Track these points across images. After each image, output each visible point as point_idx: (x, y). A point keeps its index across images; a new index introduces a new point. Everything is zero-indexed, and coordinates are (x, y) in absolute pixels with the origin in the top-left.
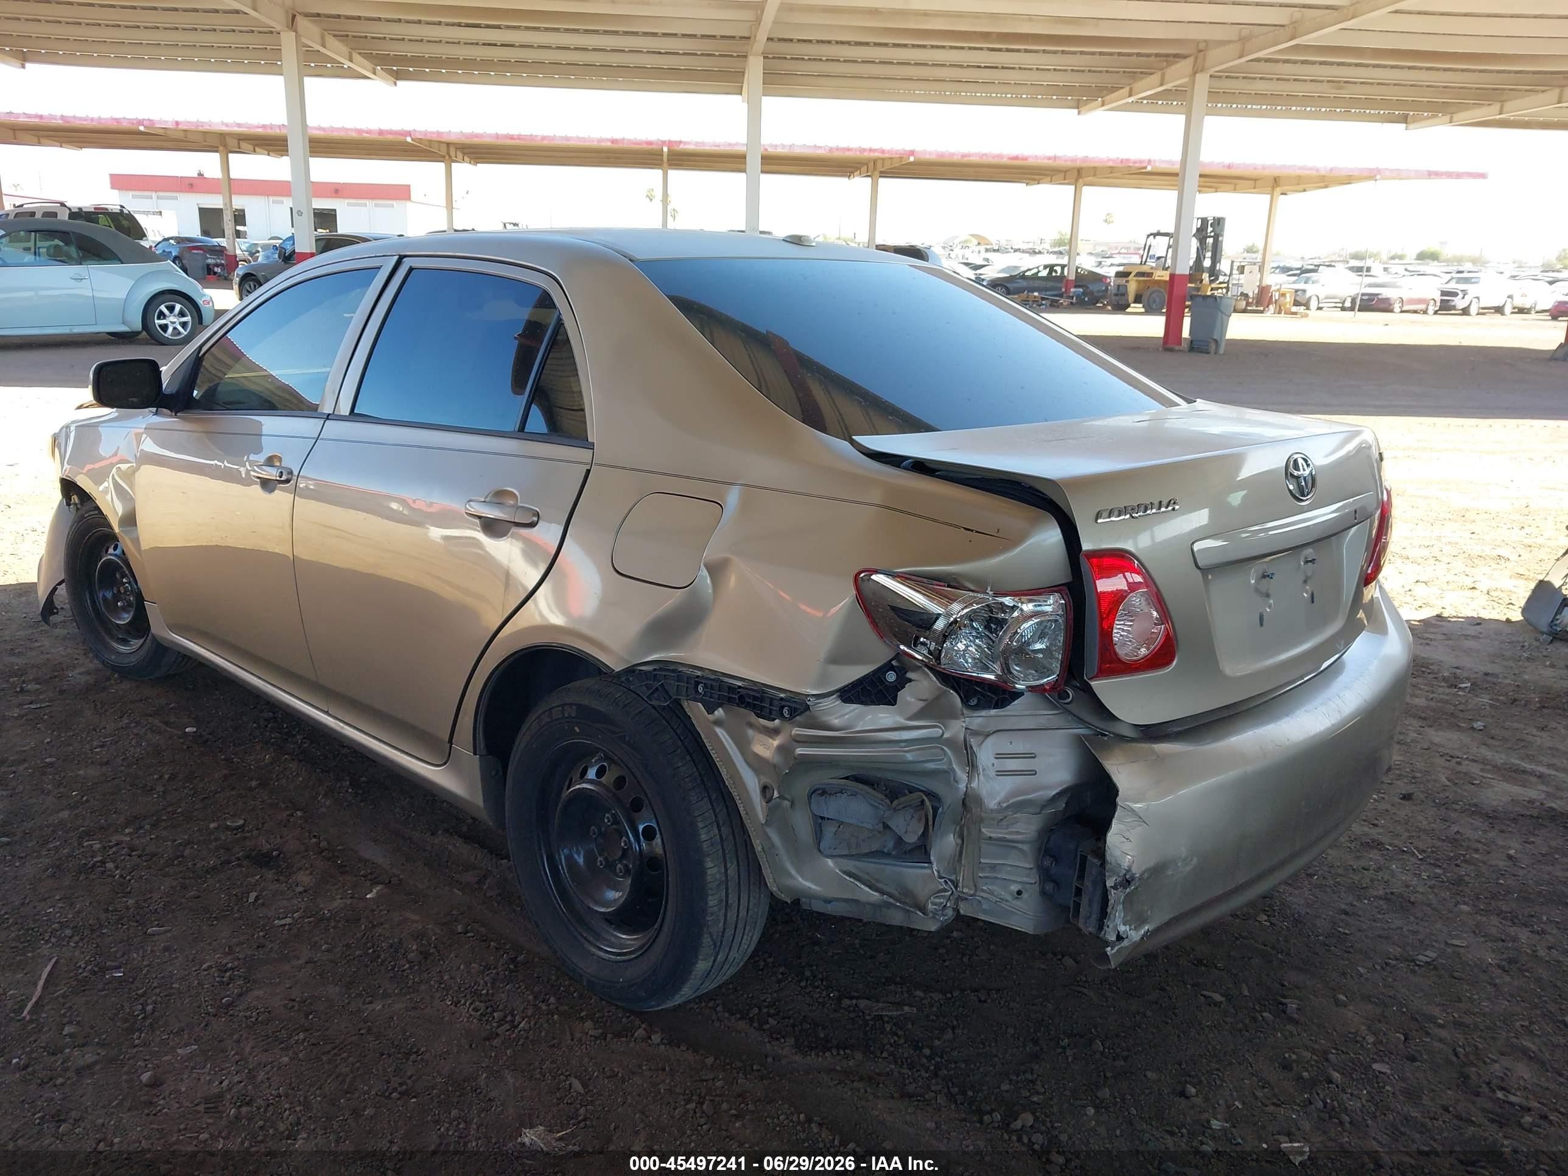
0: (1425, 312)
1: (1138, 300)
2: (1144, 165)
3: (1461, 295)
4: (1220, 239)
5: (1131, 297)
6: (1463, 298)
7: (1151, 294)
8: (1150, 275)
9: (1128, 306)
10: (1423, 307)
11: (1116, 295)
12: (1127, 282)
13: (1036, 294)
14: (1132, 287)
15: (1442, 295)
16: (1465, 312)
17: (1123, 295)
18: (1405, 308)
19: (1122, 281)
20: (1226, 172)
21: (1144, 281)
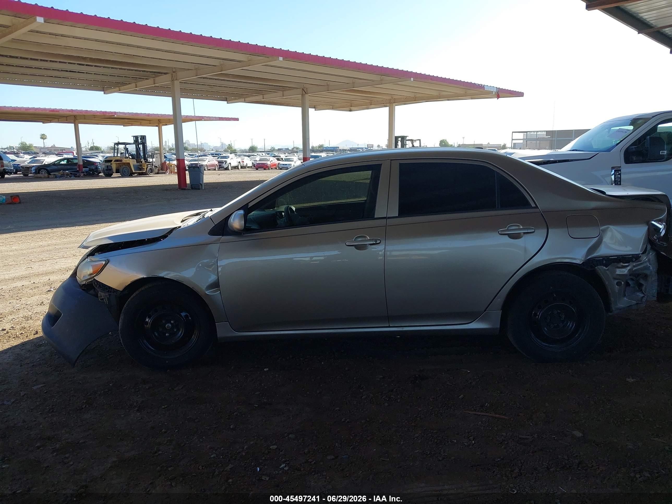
0: (215, 170)
1: (117, 171)
2: (113, 114)
3: (225, 163)
4: (145, 144)
5: (114, 171)
6: (226, 164)
7: (123, 169)
8: (121, 161)
9: (112, 175)
10: (214, 168)
11: (106, 170)
12: (111, 164)
13: (67, 172)
14: (114, 166)
15: (219, 163)
16: (227, 169)
17: (111, 170)
18: (209, 168)
19: (109, 164)
20: (136, 117)
21: (118, 163)
